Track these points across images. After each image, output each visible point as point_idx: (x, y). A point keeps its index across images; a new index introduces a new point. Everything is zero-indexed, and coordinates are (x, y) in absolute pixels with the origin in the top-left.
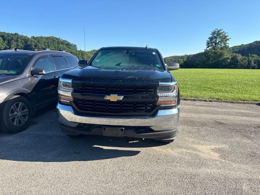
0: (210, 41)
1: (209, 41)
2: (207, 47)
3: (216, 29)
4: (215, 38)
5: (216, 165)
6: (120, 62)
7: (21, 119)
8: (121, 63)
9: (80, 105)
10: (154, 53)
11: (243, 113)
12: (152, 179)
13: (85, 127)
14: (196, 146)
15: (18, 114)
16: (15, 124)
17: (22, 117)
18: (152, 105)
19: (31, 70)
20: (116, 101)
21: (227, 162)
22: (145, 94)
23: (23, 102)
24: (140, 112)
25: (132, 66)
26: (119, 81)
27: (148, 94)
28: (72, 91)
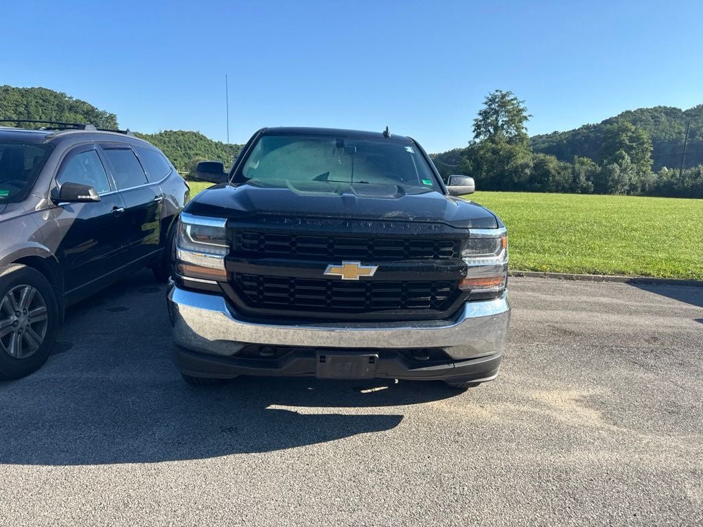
0: (484, 120)
1: (481, 121)
2: (474, 134)
3: (497, 91)
4: (494, 114)
5: (603, 440)
6: (326, 172)
7: (27, 335)
8: (328, 173)
9: (246, 292)
10: (409, 149)
11: (605, 305)
12: (466, 488)
13: (262, 354)
14: (535, 395)
15: (22, 319)
16: (12, 352)
17: (30, 329)
18: (448, 289)
19: (50, 190)
20: (358, 279)
21: (625, 430)
22: (432, 260)
23: (32, 285)
24: (420, 310)
25: (362, 182)
26: (366, 225)
27: (439, 261)
28: (224, 252)
